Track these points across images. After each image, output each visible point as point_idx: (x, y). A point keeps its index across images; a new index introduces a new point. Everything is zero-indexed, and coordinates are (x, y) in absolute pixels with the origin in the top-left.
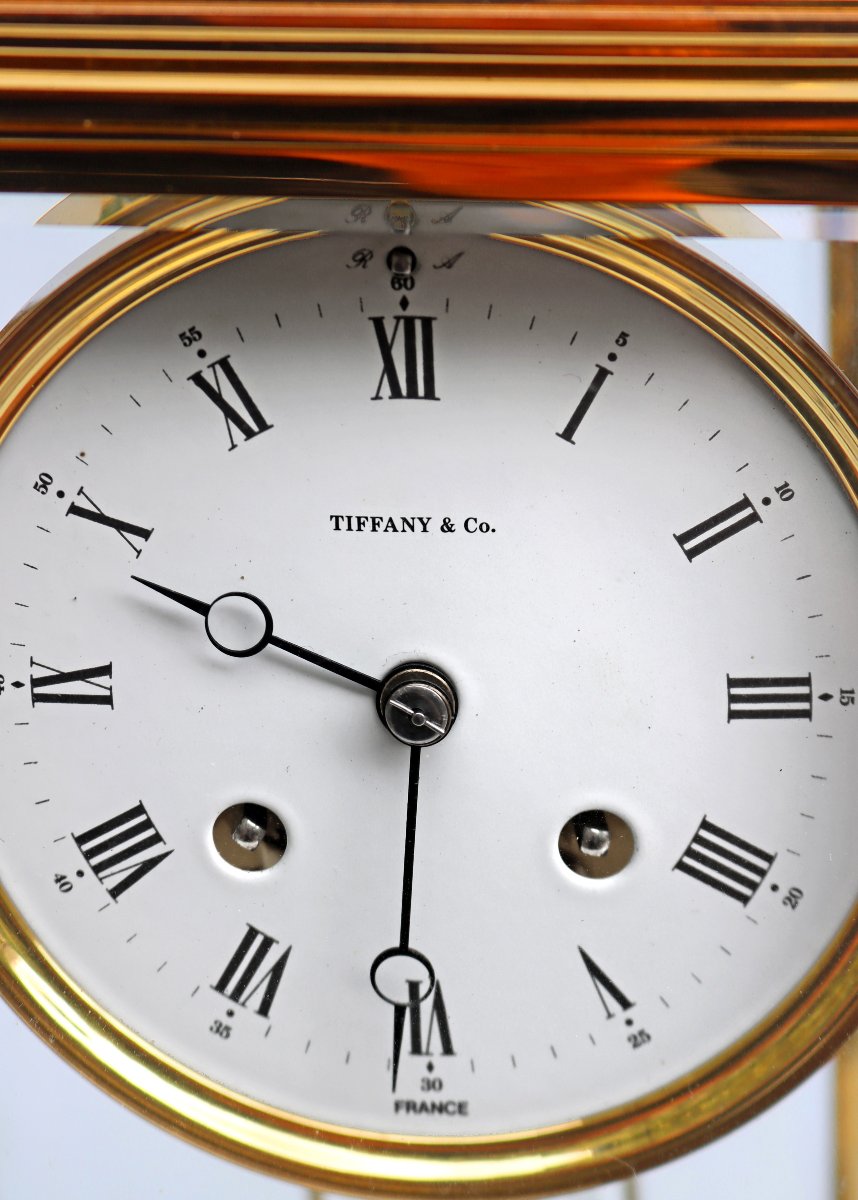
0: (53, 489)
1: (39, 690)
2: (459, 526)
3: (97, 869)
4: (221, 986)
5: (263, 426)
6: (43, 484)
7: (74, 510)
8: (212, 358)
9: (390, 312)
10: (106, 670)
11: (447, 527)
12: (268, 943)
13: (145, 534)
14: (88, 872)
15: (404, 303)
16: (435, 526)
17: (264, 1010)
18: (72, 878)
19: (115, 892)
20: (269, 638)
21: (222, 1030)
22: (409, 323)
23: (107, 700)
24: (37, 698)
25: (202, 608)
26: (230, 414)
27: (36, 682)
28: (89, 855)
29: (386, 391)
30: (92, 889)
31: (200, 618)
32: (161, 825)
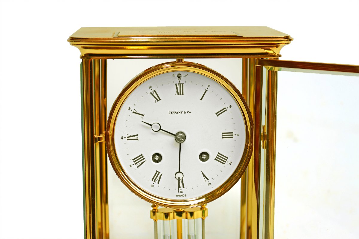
0: (131, 109)
1: (128, 138)
2: (186, 112)
3: (136, 164)
4: (152, 180)
5: (160, 99)
6: (129, 109)
7: (134, 112)
8: (153, 90)
9: (178, 83)
10: (137, 135)
11: (185, 113)
12: (159, 173)
13: (143, 115)
14: (134, 164)
15: (180, 82)
16: (183, 113)
17: (158, 183)
18: (132, 165)
19: (138, 167)
20: (160, 129)
21: (152, 186)
22: (180, 84)
23: (137, 139)
24: (128, 139)
25: (151, 125)
26: (155, 98)
27: (128, 137)
28: (134, 162)
29: (177, 94)
30: (135, 166)
31: (151, 127)
32: (145, 157)
